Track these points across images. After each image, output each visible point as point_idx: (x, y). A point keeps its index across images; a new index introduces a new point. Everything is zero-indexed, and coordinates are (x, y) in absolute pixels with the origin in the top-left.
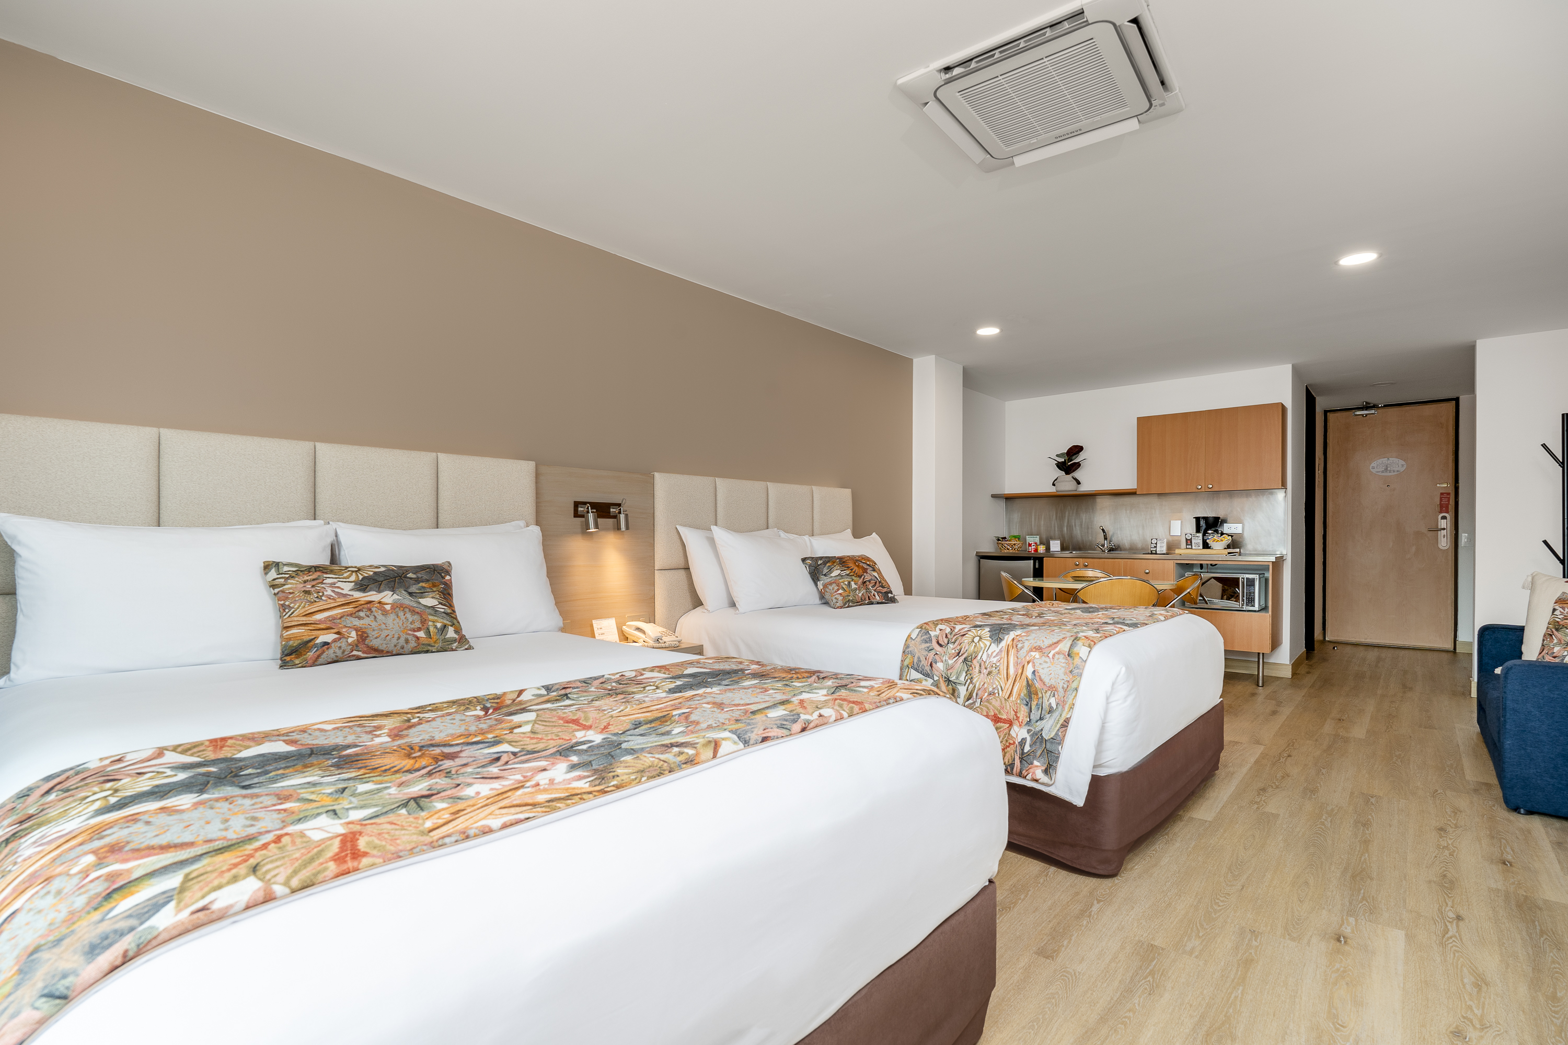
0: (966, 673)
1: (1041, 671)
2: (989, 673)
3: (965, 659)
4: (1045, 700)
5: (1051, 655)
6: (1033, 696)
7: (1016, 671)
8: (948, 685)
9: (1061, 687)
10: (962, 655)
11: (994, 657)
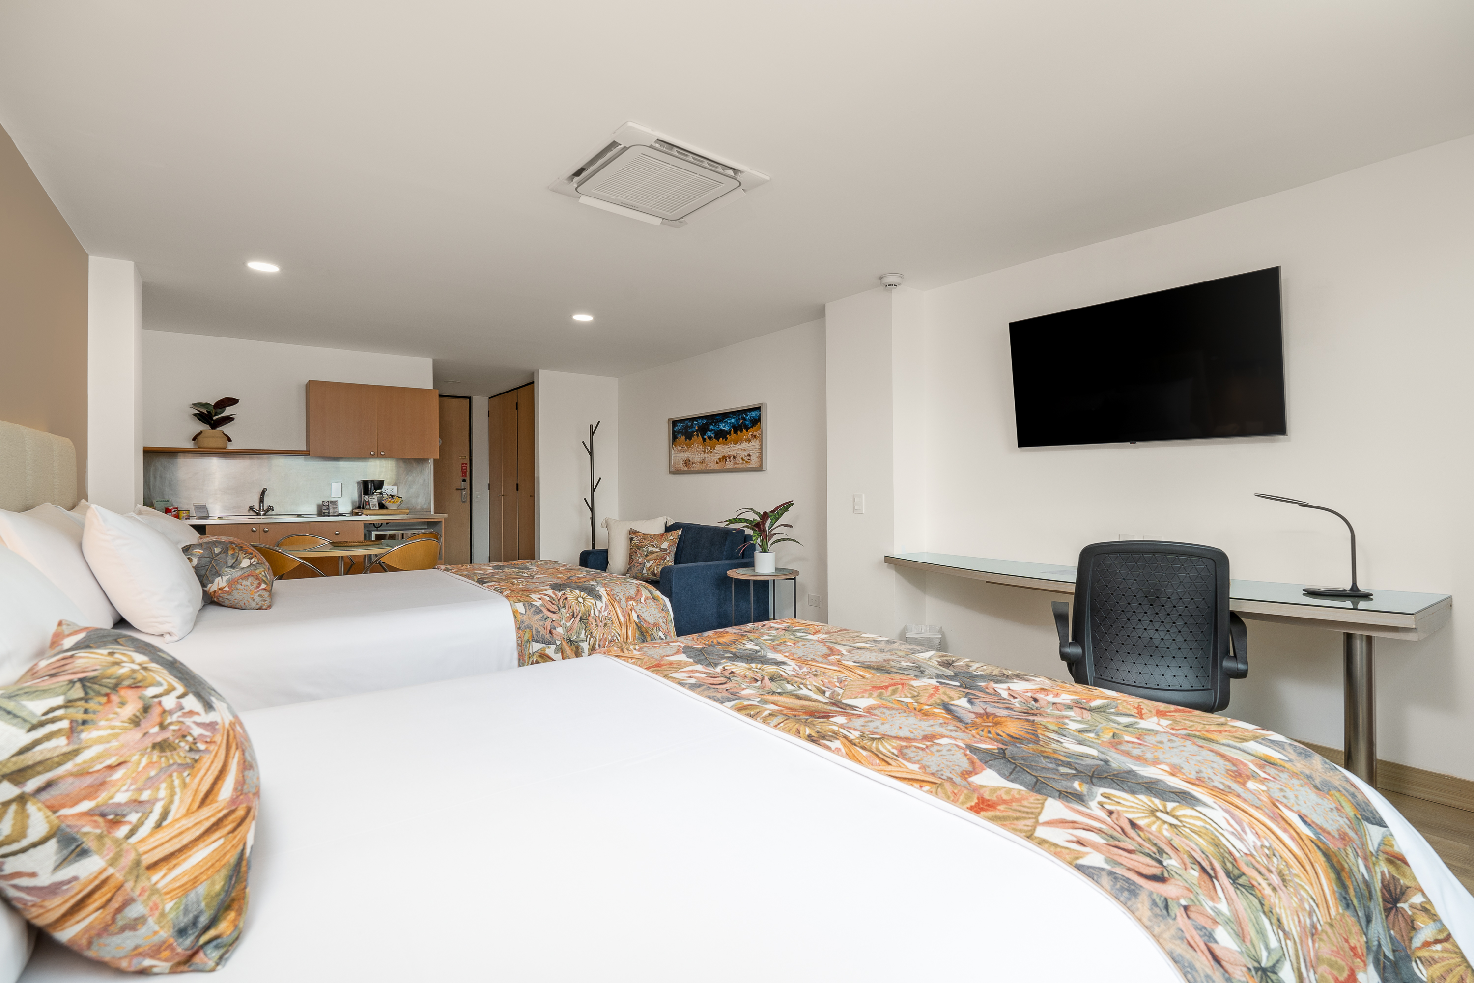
0: (585, 630)
1: (642, 615)
2: (605, 625)
3: (580, 618)
4: (655, 634)
5: (643, 601)
6: (645, 634)
7: (625, 619)
8: (571, 645)
9: (662, 622)
10: (577, 616)
11: (604, 611)
